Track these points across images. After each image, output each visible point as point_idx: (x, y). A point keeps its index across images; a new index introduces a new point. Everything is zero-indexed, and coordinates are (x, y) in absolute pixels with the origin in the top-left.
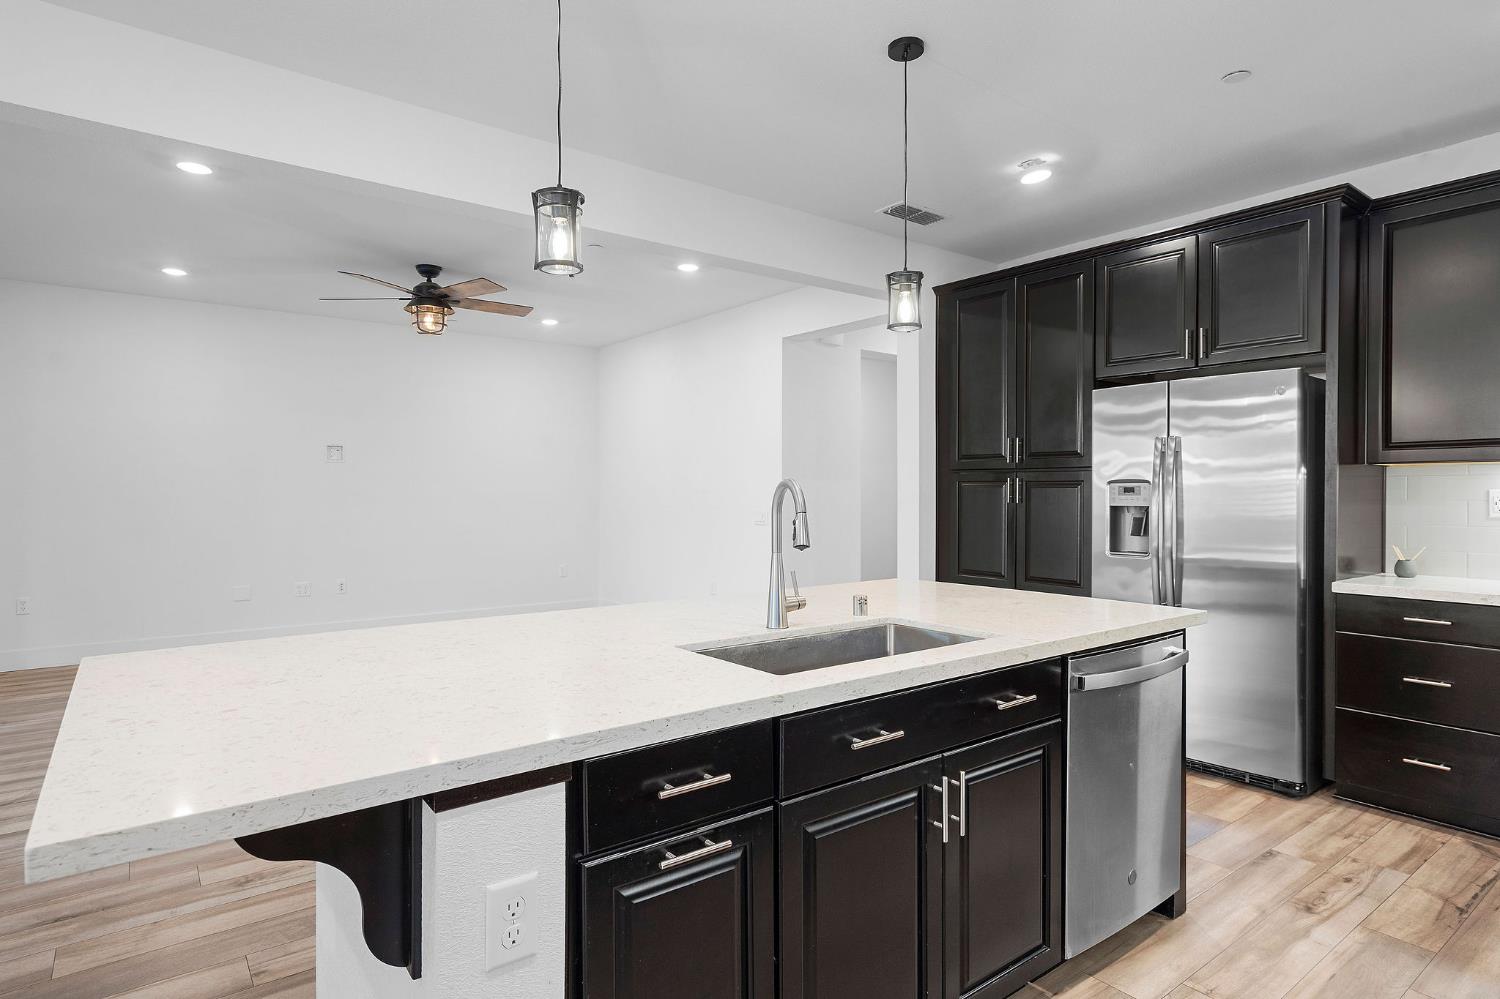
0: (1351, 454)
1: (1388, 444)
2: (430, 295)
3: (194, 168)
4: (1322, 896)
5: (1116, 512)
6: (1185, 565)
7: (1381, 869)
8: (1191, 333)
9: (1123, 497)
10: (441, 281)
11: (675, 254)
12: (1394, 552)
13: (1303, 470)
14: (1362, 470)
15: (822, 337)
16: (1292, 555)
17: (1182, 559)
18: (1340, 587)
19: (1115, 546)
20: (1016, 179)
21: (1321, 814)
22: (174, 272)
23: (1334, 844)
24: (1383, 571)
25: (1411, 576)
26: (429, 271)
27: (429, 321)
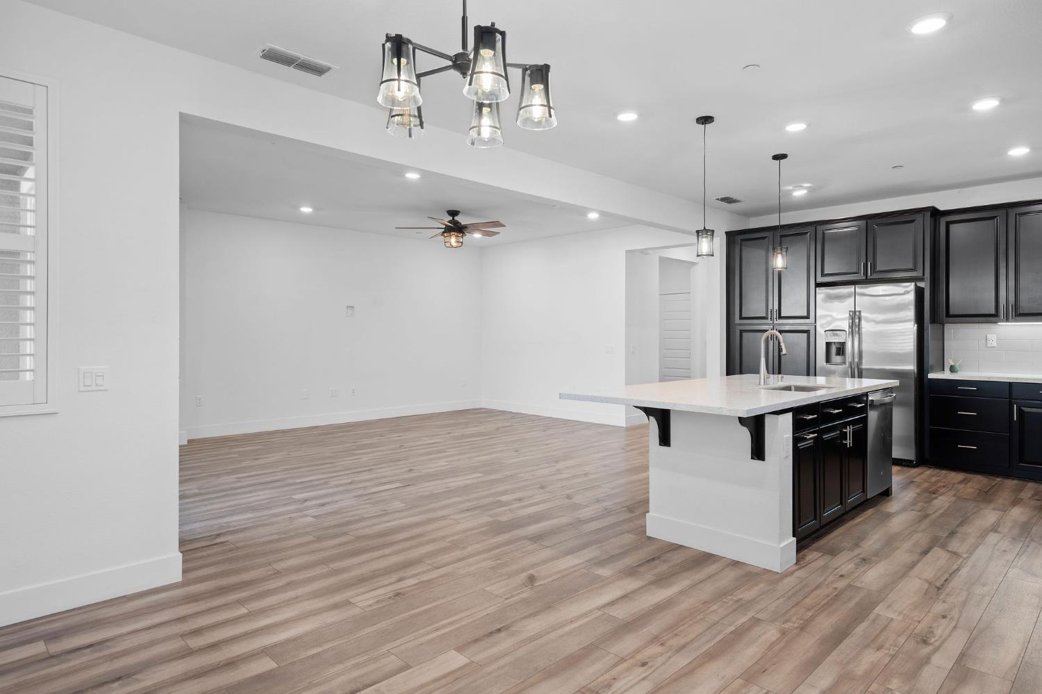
0: (934, 320)
1: (948, 315)
2: (456, 228)
3: (412, 176)
4: (937, 491)
5: (828, 345)
6: (863, 371)
7: (954, 484)
8: (864, 264)
9: (833, 338)
10: (461, 219)
11: (588, 210)
12: (949, 362)
13: (916, 325)
14: (937, 326)
15: (643, 252)
16: (911, 367)
17: (862, 369)
18: (931, 376)
19: (828, 360)
20: (790, 192)
21: (925, 471)
22: (306, 210)
23: (934, 479)
24: (943, 370)
25: (957, 372)
26: (453, 213)
27: (453, 240)
